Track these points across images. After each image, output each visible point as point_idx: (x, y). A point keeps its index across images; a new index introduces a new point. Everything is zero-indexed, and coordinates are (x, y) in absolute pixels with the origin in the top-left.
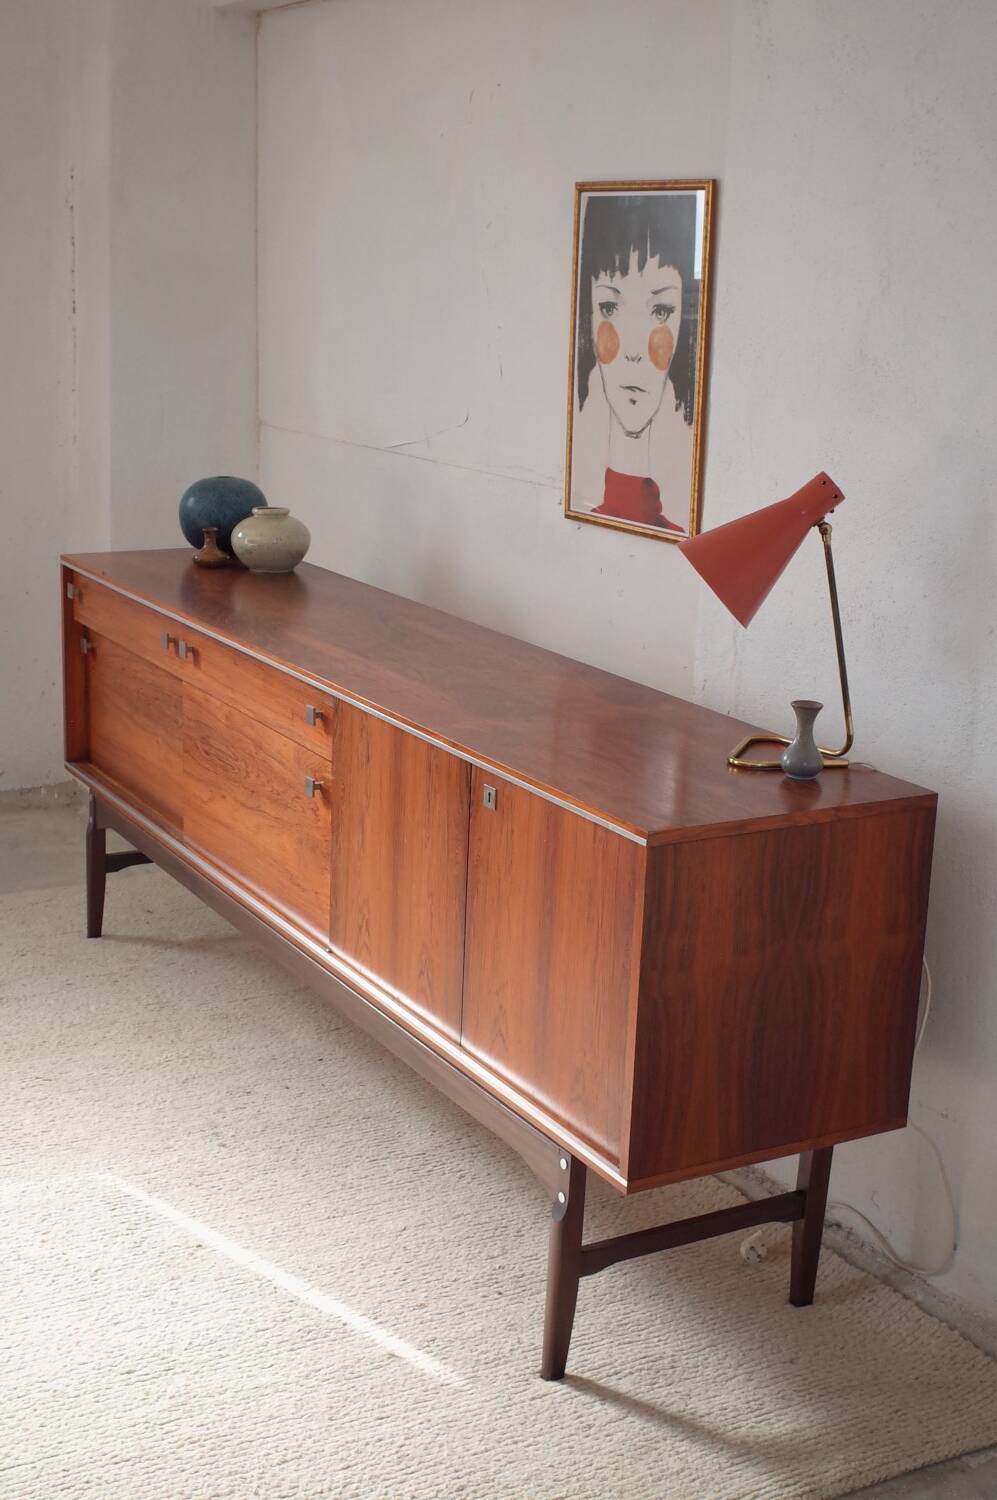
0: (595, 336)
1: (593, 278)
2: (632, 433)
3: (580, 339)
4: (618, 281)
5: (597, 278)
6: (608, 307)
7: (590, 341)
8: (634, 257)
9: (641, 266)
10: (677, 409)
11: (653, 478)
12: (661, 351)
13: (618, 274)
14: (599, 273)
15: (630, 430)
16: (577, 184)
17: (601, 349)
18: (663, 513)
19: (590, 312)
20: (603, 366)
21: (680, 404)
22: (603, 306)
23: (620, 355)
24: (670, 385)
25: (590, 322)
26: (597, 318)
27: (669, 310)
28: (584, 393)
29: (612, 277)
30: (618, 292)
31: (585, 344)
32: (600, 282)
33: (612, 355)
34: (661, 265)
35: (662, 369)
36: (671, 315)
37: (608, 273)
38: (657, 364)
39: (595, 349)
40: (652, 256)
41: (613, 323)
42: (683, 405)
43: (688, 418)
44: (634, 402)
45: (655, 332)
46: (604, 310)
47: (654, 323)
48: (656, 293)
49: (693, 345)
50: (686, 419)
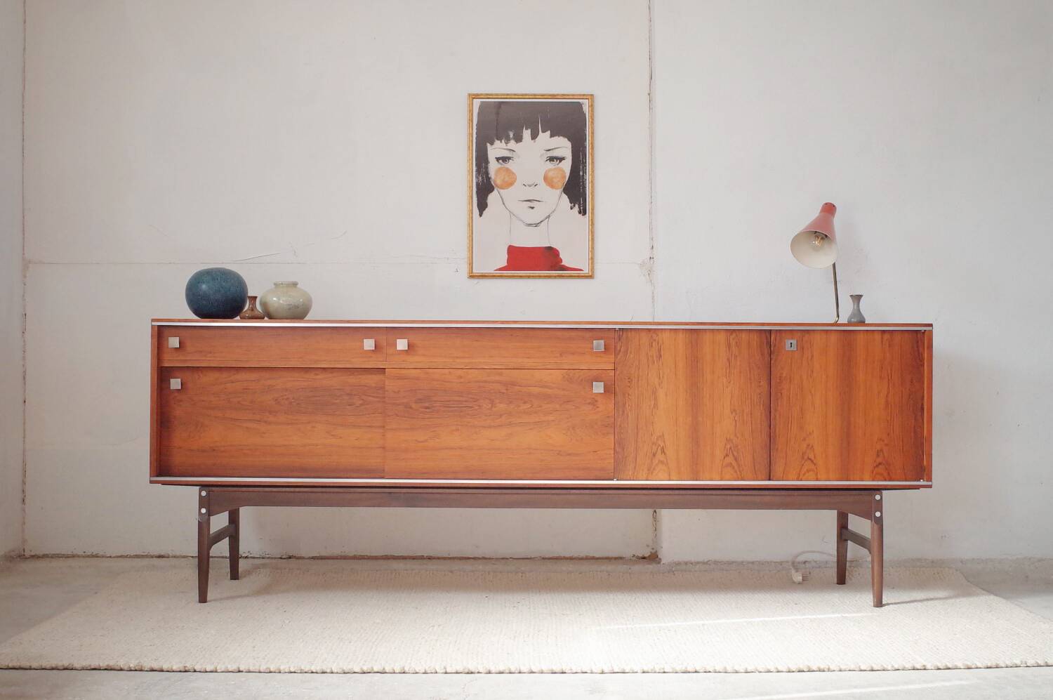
0: (492, 174)
1: (488, 144)
2: (530, 225)
3: (477, 177)
4: (512, 144)
5: (492, 144)
6: (505, 159)
7: (489, 179)
8: (527, 134)
9: (534, 136)
10: (571, 208)
11: (552, 246)
12: (555, 180)
13: (512, 142)
14: (494, 141)
15: (529, 223)
16: (469, 95)
17: (499, 182)
18: (563, 264)
19: (487, 162)
20: (501, 191)
21: (574, 206)
22: (498, 159)
23: (518, 184)
24: (565, 197)
25: (487, 168)
26: (493, 166)
27: (561, 159)
28: (482, 206)
29: (506, 143)
30: (514, 151)
31: (483, 181)
32: (493, 146)
33: (511, 184)
34: (552, 136)
35: (557, 189)
36: (563, 161)
37: (503, 141)
38: (552, 186)
39: (492, 183)
40: (543, 132)
41: (510, 168)
42: (577, 206)
43: (583, 212)
44: (533, 208)
45: (550, 170)
46: (501, 161)
47: (550, 165)
48: (549, 150)
49: (583, 175)
50: (580, 212)
